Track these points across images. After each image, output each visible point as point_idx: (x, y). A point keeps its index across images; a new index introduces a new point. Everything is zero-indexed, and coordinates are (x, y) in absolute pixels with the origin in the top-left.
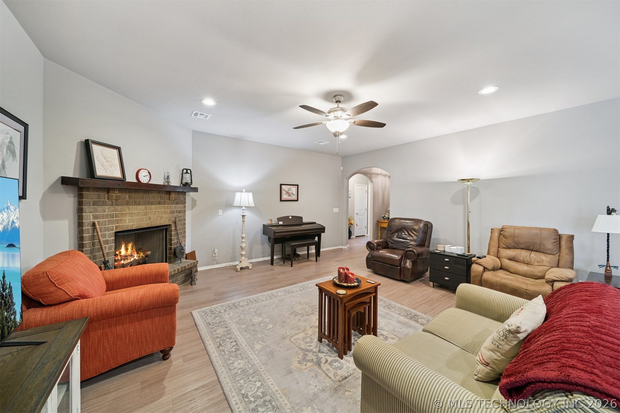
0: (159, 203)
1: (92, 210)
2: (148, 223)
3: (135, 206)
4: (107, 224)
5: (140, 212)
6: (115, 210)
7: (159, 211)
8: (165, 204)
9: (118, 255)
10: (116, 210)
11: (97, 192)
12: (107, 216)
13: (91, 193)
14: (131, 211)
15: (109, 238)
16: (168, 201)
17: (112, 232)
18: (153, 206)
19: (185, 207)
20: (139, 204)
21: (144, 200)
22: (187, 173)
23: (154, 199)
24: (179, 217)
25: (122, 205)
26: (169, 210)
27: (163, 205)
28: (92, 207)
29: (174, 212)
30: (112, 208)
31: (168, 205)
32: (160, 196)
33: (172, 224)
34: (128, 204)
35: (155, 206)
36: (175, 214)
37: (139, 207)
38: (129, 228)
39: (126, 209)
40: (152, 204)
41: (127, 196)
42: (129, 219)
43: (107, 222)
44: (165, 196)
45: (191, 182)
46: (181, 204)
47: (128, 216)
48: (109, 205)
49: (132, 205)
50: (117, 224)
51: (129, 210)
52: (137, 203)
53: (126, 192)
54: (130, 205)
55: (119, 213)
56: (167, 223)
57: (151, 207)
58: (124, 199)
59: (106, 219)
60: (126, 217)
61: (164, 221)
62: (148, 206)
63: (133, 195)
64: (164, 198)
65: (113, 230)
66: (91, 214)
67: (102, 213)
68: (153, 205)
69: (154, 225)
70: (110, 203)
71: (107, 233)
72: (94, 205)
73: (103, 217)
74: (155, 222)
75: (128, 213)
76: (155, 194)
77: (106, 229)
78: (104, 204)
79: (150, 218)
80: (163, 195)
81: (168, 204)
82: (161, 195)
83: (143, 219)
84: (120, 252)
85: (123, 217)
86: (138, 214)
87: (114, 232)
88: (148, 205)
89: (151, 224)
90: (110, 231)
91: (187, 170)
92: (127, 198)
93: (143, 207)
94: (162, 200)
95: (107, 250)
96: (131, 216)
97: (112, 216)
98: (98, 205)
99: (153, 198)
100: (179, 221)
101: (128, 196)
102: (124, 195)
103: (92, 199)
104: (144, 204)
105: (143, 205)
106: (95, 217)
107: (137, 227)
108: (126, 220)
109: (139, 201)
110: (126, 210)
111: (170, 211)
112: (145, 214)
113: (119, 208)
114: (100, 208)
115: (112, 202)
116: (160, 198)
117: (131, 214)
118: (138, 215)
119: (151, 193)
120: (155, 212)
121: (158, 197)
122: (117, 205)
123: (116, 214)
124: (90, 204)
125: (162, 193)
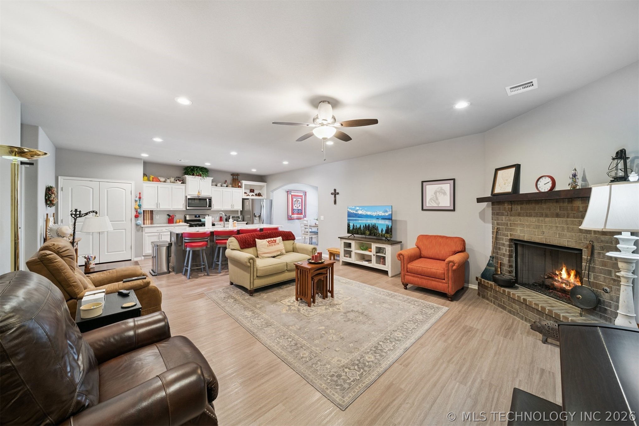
0: (557, 216)
1: (496, 219)
2: (542, 238)
3: (526, 218)
4: (504, 230)
5: (531, 224)
6: (509, 220)
7: (557, 227)
8: (568, 217)
10: (510, 220)
11: (499, 205)
12: (505, 224)
13: (496, 206)
14: (522, 222)
15: (505, 242)
16: (574, 213)
17: (507, 238)
18: (547, 219)
20: (530, 216)
21: (536, 211)
22: (618, 158)
23: (550, 210)
24: (601, 241)
25: (515, 216)
27: (564, 217)
30: (507, 218)
31: (574, 218)
33: (584, 249)
34: (519, 215)
35: (550, 219)
36: (592, 234)
37: (529, 218)
38: (521, 239)
39: (518, 220)
40: (547, 216)
41: (519, 207)
42: (520, 230)
43: (504, 229)
44: (569, 205)
47: (519, 226)
48: (505, 216)
49: (523, 216)
50: (511, 232)
51: (520, 221)
52: (528, 215)
53: (518, 204)
54: (521, 216)
55: (512, 223)
57: (544, 220)
58: (517, 210)
59: (504, 227)
60: (518, 227)
61: (568, 241)
62: (541, 219)
63: (524, 206)
64: (567, 209)
65: (507, 236)
66: (496, 222)
67: (501, 222)
68: (548, 217)
70: (506, 214)
71: (504, 238)
72: (497, 215)
73: (502, 224)
74: (551, 239)
75: (519, 224)
76: (551, 204)
77: (504, 235)
78: (503, 215)
79: (543, 233)
80: (566, 204)
82: (562, 204)
85: (515, 227)
86: (529, 226)
87: (509, 238)
88: (540, 217)
89: (545, 241)
90: (506, 237)
91: (620, 152)
92: (519, 210)
93: (533, 219)
94: (562, 212)
95: (504, 251)
96: (521, 227)
97: (507, 225)
98: (499, 215)
99: (549, 209)
101: (520, 207)
102: (517, 207)
103: (496, 211)
104: (536, 215)
105: (534, 216)
106: (498, 224)
107: (528, 239)
108: (517, 230)
109: (530, 212)
110: (517, 221)
112: (538, 227)
113: (512, 218)
114: (500, 217)
115: (508, 213)
116: (560, 209)
117: (522, 225)
118: (529, 228)
119: (545, 203)
120: (551, 227)
121: (555, 208)
122: (511, 216)
123: (510, 223)
124: (495, 215)
125: (564, 202)
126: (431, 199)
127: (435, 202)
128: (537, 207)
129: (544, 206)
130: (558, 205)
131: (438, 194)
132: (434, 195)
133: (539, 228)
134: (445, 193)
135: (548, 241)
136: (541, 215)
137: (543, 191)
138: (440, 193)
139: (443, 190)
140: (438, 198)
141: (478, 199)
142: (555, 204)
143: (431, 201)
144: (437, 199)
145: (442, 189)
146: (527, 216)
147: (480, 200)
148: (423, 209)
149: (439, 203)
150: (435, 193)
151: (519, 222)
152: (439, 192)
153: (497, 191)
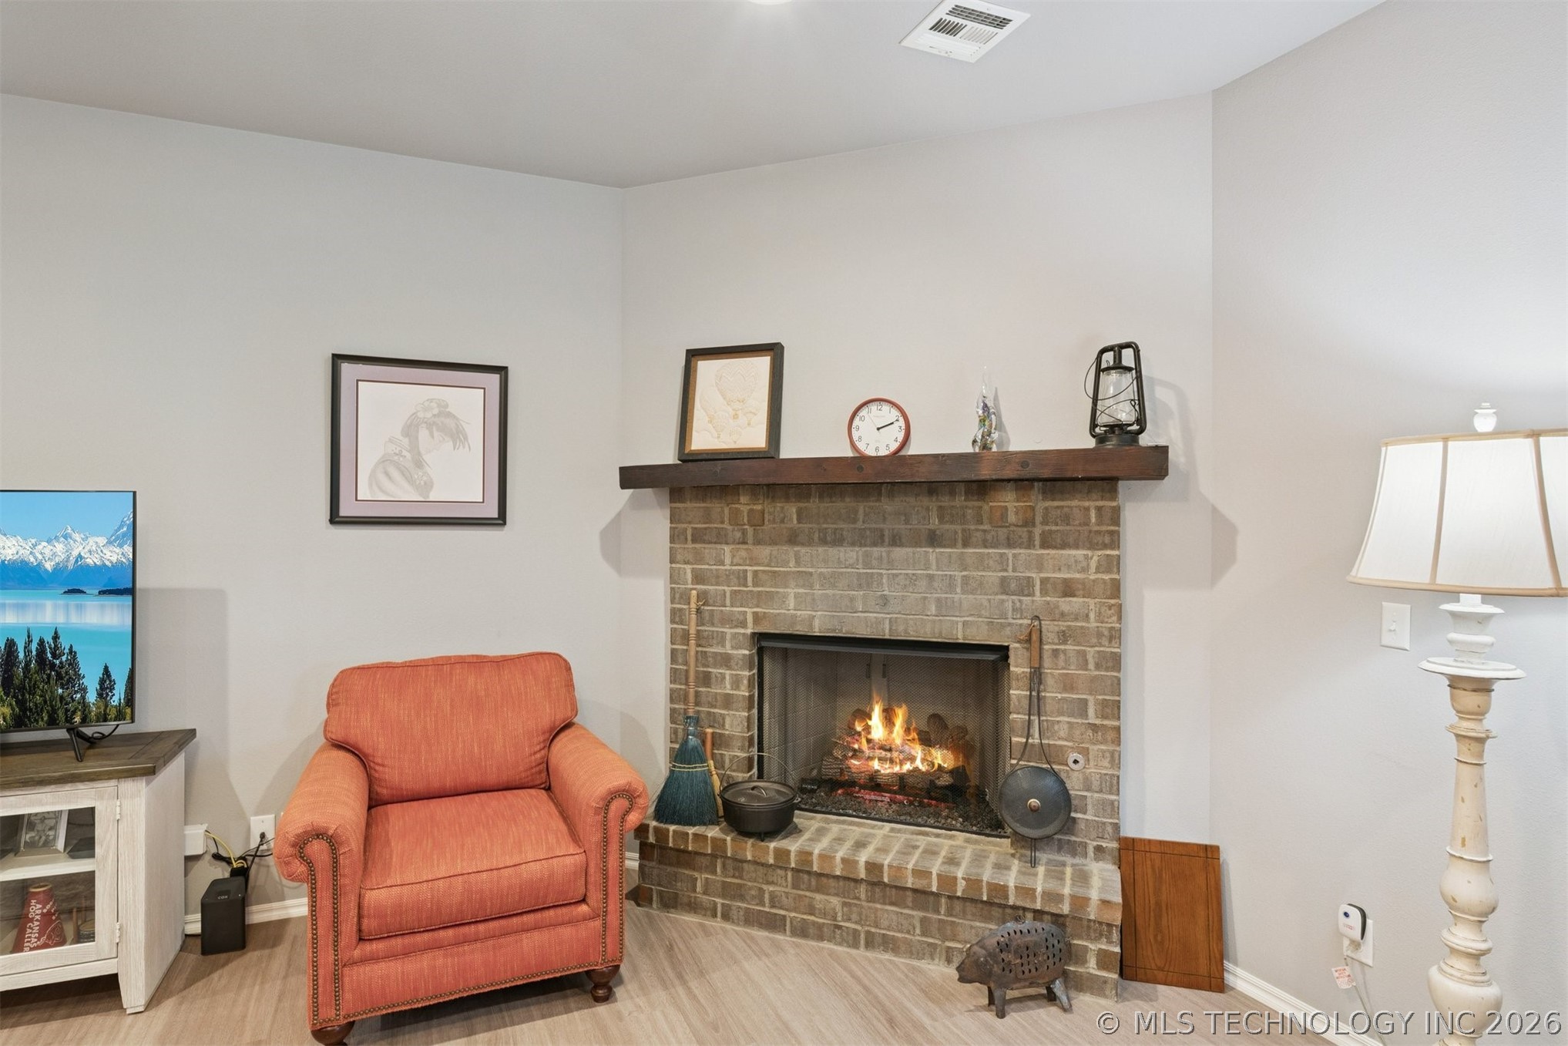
0: (933, 540)
1: (690, 557)
2: (879, 622)
3: (820, 549)
4: (728, 602)
5: (842, 573)
6: (751, 559)
7: (931, 577)
8: (965, 545)
9: (859, 734)
10: (753, 561)
11: (704, 501)
12: (729, 574)
13: (688, 505)
14: (805, 566)
15: (733, 648)
16: (985, 531)
17: (742, 631)
18: (899, 553)
19: (1113, 564)
20: (838, 541)
21: (859, 525)
22: (1118, 366)
23: (907, 522)
24: (1063, 614)
25: (773, 543)
26: (993, 576)
27: (953, 545)
28: (690, 545)
29: (1025, 588)
30: (743, 554)
31: (986, 547)
32: (940, 508)
33: (1013, 646)
34: (793, 539)
35: (910, 550)
36: (1038, 597)
37: (833, 552)
38: (800, 629)
39: (790, 558)
40: (896, 541)
41: (792, 509)
42: (796, 596)
43: (728, 595)
44: (970, 504)
45: (1141, 421)
46: (1077, 547)
47: (792, 583)
48: (733, 543)
49: (809, 543)
50: (758, 606)
51: (798, 563)
52: (829, 539)
53: (787, 498)
54: (803, 544)
55: (764, 571)
56: (980, 635)
57: (888, 556)
58: (782, 521)
59: (726, 588)
60: (786, 587)
61: (965, 623)
62: (876, 551)
63: (814, 505)
64: (964, 515)
65: (743, 624)
66: (688, 568)
67: (715, 567)
68: (902, 545)
69: (906, 631)
70: (738, 535)
71: (729, 631)
72: (694, 541)
73: (717, 579)
74: (911, 622)
75: (793, 572)
76: (912, 500)
77: (727, 620)
78: (721, 538)
79: (885, 601)
80: (959, 501)
81: (985, 544)
82: (946, 501)
83: (852, 599)
84: (868, 729)
85: (776, 586)
86: (830, 581)
87: (749, 631)
88: (875, 544)
89: (890, 629)
90: (736, 627)
91: (1118, 349)
92: (791, 520)
93: (851, 554)
94: (947, 526)
95: (728, 686)
96: (803, 586)
97: (742, 579)
98: (704, 542)
99: (903, 518)
100: (1064, 637)
101: (794, 510)
102: (782, 508)
103: (690, 523)
104: (860, 540)
105: (853, 544)
106: (698, 578)
107: (828, 630)
108: (785, 596)
109: (836, 529)
110: (785, 564)
111: (997, 581)
112: (866, 582)
113: (764, 552)
114: (709, 550)
115: (744, 532)
116: (941, 518)
117: (805, 578)
118: (833, 586)
119: (891, 495)
120: (913, 579)
121: (926, 513)
122: (758, 542)
123: (755, 573)
124: (686, 539)
125: (952, 494)
126: (385, 460)
127: (410, 480)
128: (862, 508)
129: (888, 506)
130: (932, 504)
131: (423, 434)
132: (405, 441)
133: (869, 585)
134: (458, 436)
135: (901, 628)
136: (879, 539)
137: (871, 452)
138: (436, 434)
139: (449, 415)
140: (427, 457)
141: (624, 471)
142: (925, 501)
143: (387, 474)
144: (419, 464)
145: (444, 412)
146: (824, 541)
147: (631, 477)
148: (335, 518)
149: (429, 485)
150: (410, 429)
151: (792, 567)
152: (430, 426)
153: (702, 440)
